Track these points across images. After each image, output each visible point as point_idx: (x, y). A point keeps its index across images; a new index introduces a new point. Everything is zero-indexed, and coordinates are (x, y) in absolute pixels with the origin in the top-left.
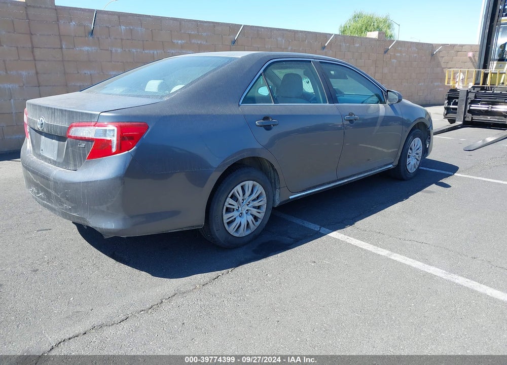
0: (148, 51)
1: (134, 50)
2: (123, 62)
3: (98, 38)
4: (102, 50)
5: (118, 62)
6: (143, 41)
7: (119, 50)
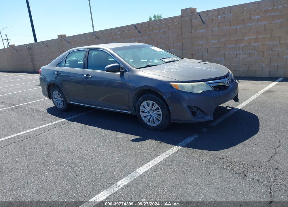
0: (233, 27)
1: (225, 28)
2: (218, 35)
3: (207, 25)
4: (208, 30)
5: (216, 35)
6: (231, 21)
7: (217, 29)
